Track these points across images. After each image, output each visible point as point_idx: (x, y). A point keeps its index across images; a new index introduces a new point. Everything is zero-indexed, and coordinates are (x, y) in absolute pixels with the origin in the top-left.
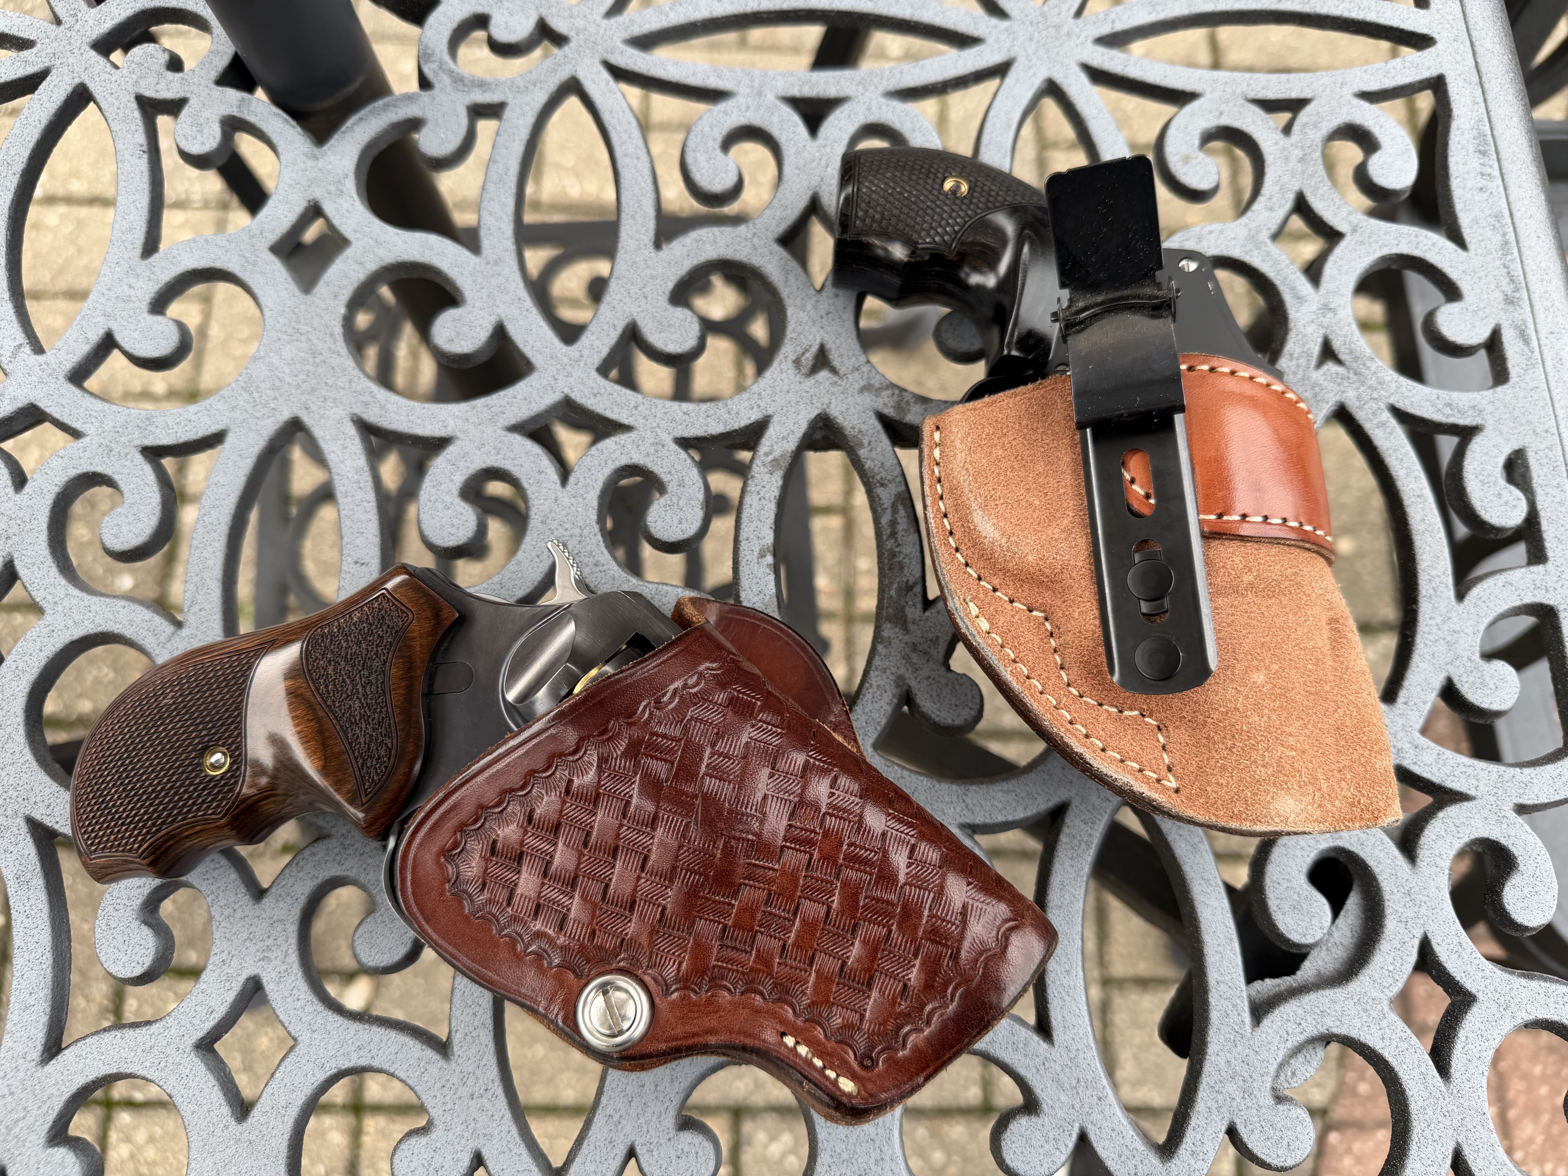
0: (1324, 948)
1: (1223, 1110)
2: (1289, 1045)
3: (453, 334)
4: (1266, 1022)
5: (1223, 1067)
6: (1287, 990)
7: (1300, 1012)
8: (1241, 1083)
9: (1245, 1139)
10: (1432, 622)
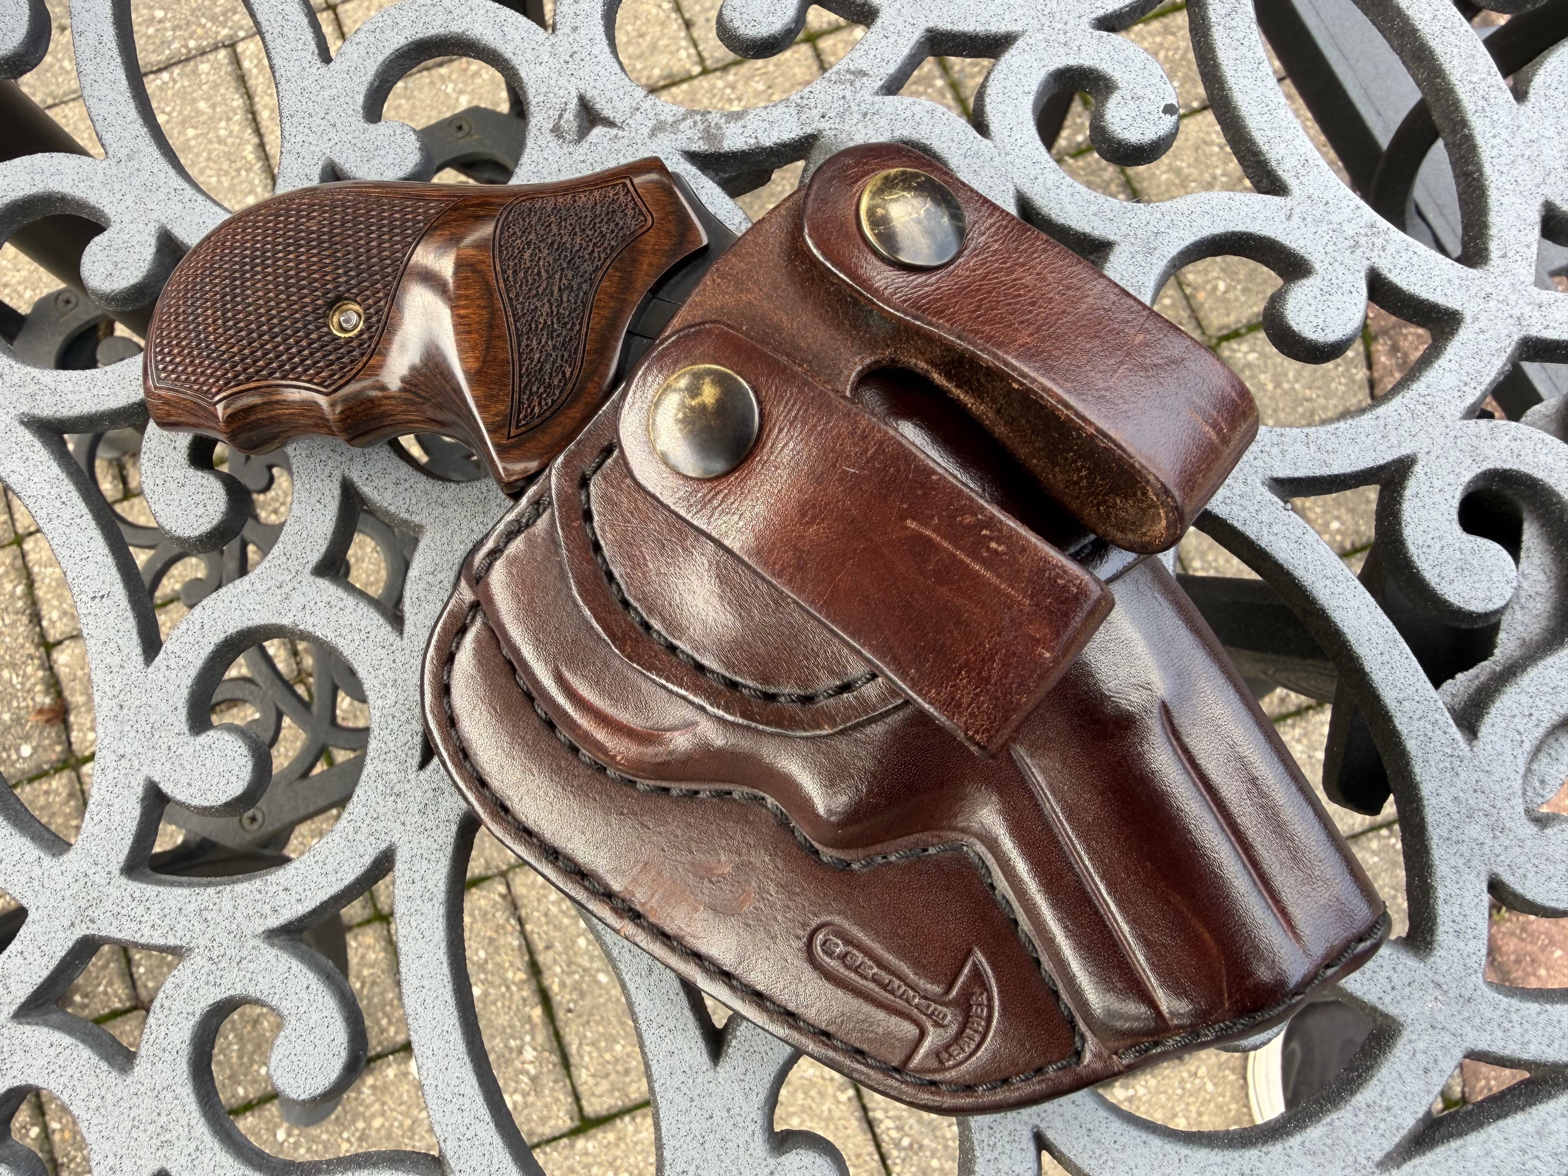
0: (1517, 607)
1: (1475, 863)
2: (1527, 747)
3: (109, 266)
4: (1484, 730)
5: (1451, 806)
6: (1491, 679)
7: (1524, 698)
8: (1484, 820)
9: (1519, 889)
10: (1498, 140)
